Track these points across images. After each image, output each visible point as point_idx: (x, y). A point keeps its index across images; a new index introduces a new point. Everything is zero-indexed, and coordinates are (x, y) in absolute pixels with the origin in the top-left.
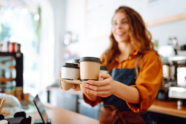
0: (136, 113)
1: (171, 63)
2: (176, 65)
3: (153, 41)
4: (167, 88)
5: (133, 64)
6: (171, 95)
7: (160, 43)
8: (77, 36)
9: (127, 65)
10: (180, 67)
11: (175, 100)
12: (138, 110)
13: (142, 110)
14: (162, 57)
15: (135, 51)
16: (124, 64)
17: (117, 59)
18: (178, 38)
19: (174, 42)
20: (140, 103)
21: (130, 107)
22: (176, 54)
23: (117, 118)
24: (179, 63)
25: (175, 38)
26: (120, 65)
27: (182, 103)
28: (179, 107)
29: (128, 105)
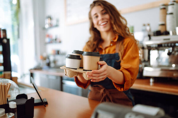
0: (120, 92)
1: (145, 47)
2: (150, 48)
3: (128, 26)
4: (141, 68)
5: (115, 50)
6: (145, 74)
7: (135, 29)
8: (58, 21)
9: (109, 51)
10: (152, 50)
11: (148, 78)
12: (122, 89)
13: (125, 90)
14: (139, 42)
15: (115, 39)
16: (107, 50)
17: (101, 47)
18: (152, 25)
19: (148, 28)
20: (124, 84)
21: (116, 87)
22: (150, 39)
23: (104, 95)
24: (152, 46)
25: (149, 25)
26: (104, 51)
27: (154, 80)
28: (151, 84)
29: (115, 85)
